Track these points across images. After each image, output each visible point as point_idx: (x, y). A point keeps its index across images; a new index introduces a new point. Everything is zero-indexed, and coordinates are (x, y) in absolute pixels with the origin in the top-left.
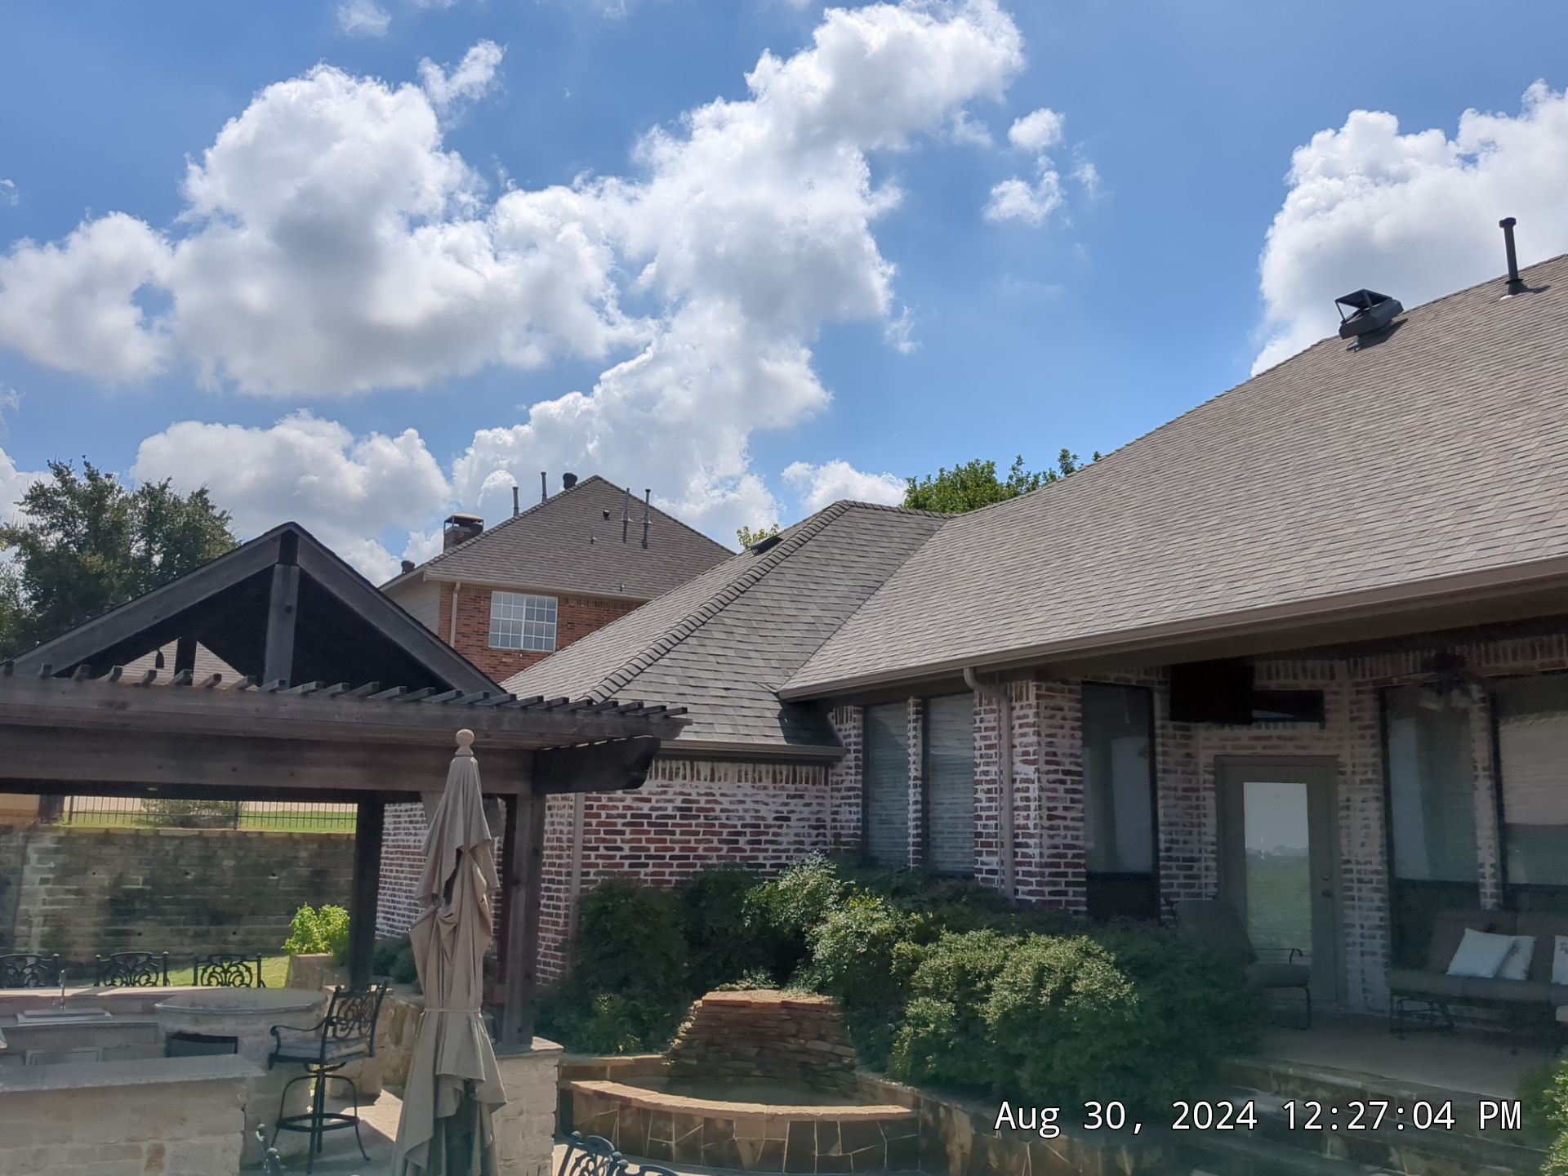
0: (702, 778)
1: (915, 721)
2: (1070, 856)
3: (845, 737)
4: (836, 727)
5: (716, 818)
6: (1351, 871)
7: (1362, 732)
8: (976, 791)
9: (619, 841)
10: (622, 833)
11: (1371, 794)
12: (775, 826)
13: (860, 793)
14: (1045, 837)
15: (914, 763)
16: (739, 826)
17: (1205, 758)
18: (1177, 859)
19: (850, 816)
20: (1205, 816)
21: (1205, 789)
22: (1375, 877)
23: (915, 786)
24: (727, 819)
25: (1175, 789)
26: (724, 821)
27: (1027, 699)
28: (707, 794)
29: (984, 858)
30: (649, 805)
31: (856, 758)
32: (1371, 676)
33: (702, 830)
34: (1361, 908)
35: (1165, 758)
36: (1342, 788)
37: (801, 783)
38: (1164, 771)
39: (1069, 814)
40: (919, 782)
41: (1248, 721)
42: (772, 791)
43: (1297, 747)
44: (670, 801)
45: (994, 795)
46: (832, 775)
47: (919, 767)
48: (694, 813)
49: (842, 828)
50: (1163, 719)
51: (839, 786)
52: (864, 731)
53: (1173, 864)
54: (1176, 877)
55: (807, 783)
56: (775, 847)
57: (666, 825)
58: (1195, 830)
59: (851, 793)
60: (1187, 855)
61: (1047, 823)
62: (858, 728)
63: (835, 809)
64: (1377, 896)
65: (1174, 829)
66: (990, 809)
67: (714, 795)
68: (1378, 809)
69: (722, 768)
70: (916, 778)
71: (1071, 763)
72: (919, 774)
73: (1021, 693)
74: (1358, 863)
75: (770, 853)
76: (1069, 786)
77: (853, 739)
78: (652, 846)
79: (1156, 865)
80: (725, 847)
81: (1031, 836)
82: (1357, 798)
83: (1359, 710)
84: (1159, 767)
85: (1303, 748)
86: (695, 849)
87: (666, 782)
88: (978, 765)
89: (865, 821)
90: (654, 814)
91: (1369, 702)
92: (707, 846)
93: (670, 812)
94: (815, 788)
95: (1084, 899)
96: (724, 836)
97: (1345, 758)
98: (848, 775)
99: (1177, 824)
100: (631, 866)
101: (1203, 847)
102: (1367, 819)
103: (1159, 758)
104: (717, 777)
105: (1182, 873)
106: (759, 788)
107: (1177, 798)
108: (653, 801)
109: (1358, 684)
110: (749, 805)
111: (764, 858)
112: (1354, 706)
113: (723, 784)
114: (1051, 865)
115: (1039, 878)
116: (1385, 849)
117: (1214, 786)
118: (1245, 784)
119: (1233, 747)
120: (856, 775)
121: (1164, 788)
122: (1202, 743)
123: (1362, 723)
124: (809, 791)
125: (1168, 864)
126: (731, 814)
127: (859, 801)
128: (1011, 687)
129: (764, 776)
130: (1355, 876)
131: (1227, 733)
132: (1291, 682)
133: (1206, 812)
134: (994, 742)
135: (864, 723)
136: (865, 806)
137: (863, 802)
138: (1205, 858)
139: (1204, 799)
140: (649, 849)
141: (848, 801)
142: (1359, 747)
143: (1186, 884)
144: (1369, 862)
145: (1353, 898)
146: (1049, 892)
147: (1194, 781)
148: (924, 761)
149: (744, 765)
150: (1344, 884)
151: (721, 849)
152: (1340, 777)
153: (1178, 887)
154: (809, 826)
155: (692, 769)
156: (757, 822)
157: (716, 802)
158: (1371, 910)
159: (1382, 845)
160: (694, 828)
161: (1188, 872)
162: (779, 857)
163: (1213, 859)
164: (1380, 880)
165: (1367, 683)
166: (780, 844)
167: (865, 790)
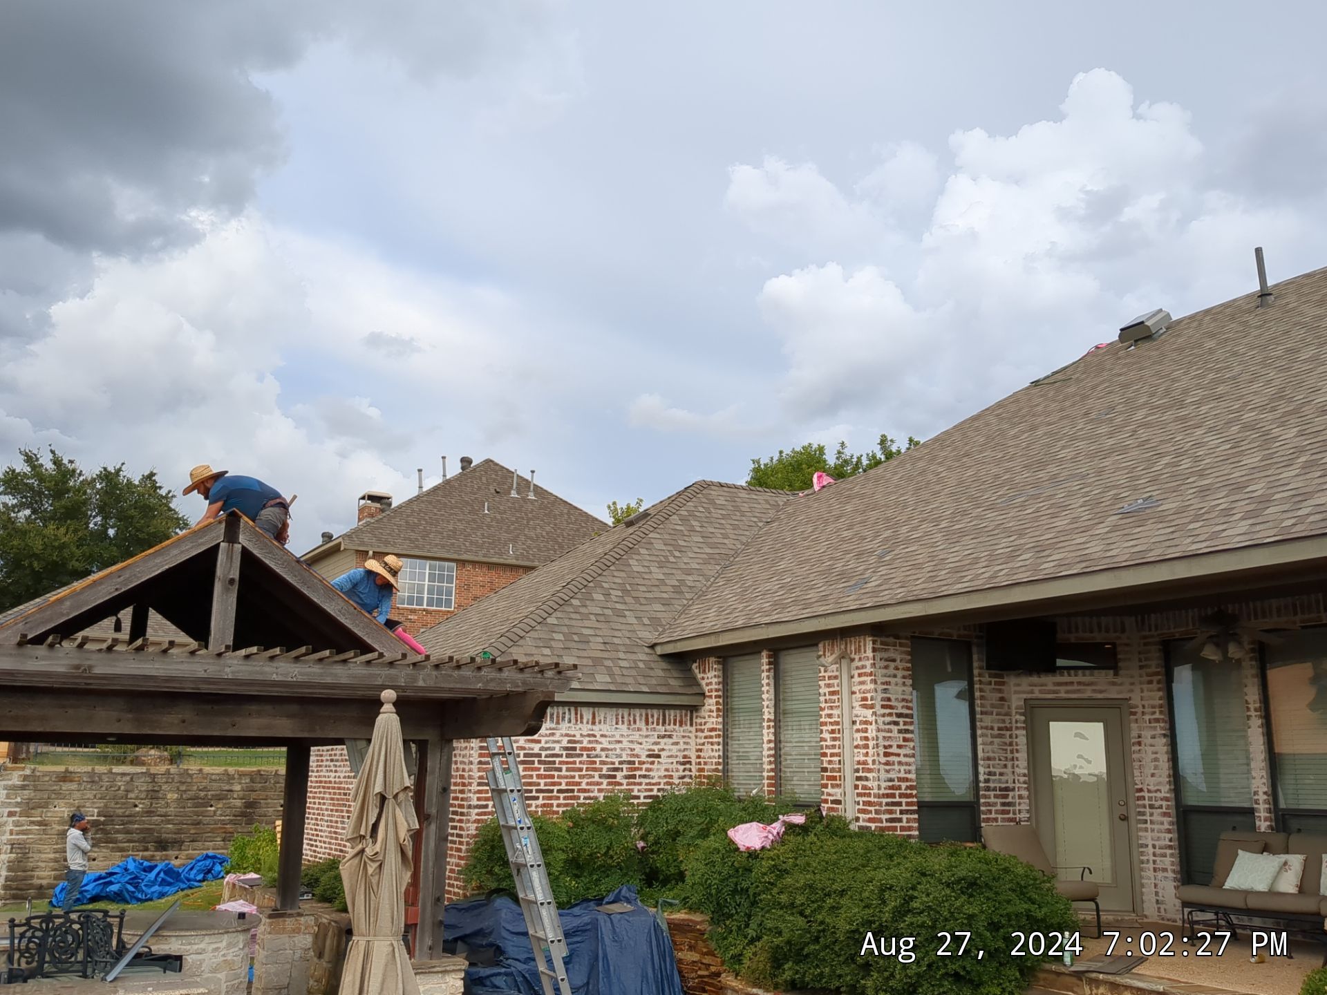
0: (585, 721)
1: (769, 670)
2: (903, 787)
3: (707, 684)
4: (699, 676)
5: (597, 756)
6: (1143, 798)
7: (1150, 678)
8: (822, 732)
11: (1159, 731)
12: (647, 762)
13: (721, 733)
14: (882, 772)
15: (767, 707)
16: (617, 763)
17: (1016, 701)
18: (995, 789)
19: (712, 753)
20: (1017, 751)
21: (1017, 728)
22: (1164, 803)
23: (769, 727)
24: (606, 757)
25: (992, 728)
26: (604, 759)
27: (865, 652)
28: (589, 735)
29: (829, 790)
30: (540, 745)
31: (717, 703)
32: (1156, 630)
33: (585, 767)
34: (1153, 830)
35: (983, 701)
36: (1134, 725)
37: (669, 725)
38: (982, 713)
39: (902, 751)
40: (772, 724)
41: (1052, 669)
42: (644, 733)
43: (1094, 691)
44: (558, 742)
45: (837, 735)
46: (697, 718)
47: (772, 710)
48: (578, 752)
49: (705, 763)
50: (981, 668)
51: (703, 727)
52: (723, 678)
53: (992, 793)
54: (994, 804)
55: (675, 724)
56: (647, 781)
57: (554, 762)
58: (1009, 764)
59: (713, 734)
60: (1003, 786)
61: (883, 760)
62: (718, 677)
63: (700, 747)
64: (1166, 820)
65: (991, 762)
66: (834, 747)
67: (595, 736)
68: (1167, 753)
69: (601, 713)
70: (769, 720)
71: (903, 707)
72: (772, 717)
73: (860, 646)
74: (1149, 791)
75: (643, 787)
76: (902, 727)
77: (714, 686)
78: (542, 781)
79: (977, 796)
80: (605, 781)
81: (870, 770)
82: (1147, 734)
83: (1146, 659)
84: (978, 709)
85: (1101, 692)
86: (579, 784)
87: (553, 726)
88: (822, 709)
89: (725, 757)
90: (544, 753)
91: (1155, 652)
92: (589, 780)
93: (557, 751)
94: (682, 729)
95: (916, 825)
96: (604, 772)
97: (1136, 700)
98: (710, 716)
99: (994, 759)
101: (1017, 778)
102: (1156, 753)
103: (978, 702)
104: (597, 721)
105: (999, 801)
106: (634, 730)
107: (992, 736)
108: (543, 742)
109: (1145, 637)
110: (626, 744)
111: (639, 791)
112: (1142, 656)
113: (602, 726)
114: (888, 796)
115: (877, 808)
116: (1172, 779)
117: (1024, 725)
118: (1051, 723)
119: (1041, 692)
120: (717, 718)
121: (982, 728)
122: (1013, 689)
123: (1149, 670)
124: (678, 731)
125: (987, 793)
126: (610, 752)
127: (721, 740)
128: (851, 641)
129: (638, 718)
130: (1147, 802)
131: (1035, 679)
132: (1088, 635)
133: (1018, 748)
134: (836, 689)
135: (723, 672)
136: (725, 744)
137: (724, 740)
138: (1018, 788)
139: (1016, 737)
140: (539, 784)
141: (711, 740)
142: (1148, 691)
143: (1003, 810)
144: (1159, 791)
145: (1146, 822)
146: (886, 820)
147: (1008, 721)
148: (776, 706)
149: (620, 710)
150: (1138, 810)
151: (602, 783)
152: (1132, 717)
153: (996, 813)
154: (677, 762)
155: (576, 714)
156: (632, 759)
157: (597, 742)
158: (1161, 832)
159: (1169, 776)
160: (578, 765)
161: (1004, 800)
162: (651, 790)
163: (1025, 788)
164: (1168, 805)
165: (1152, 636)
166: (652, 778)
167: (725, 730)
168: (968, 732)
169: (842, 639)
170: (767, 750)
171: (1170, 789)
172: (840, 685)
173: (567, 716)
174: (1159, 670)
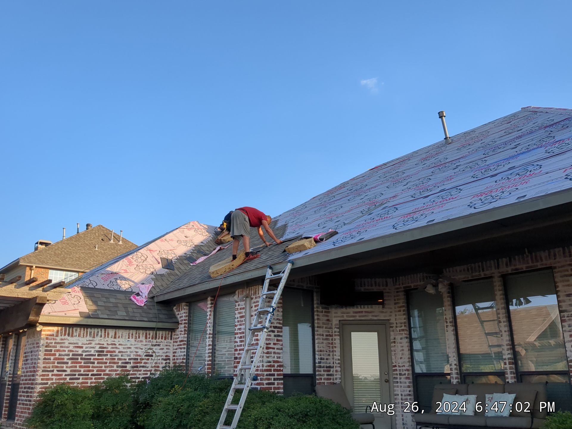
0: (110, 336)
1: (211, 307)
2: (276, 366)
3: (180, 317)
4: (177, 313)
5: (116, 356)
6: (396, 370)
7: (399, 309)
8: (235, 338)
9: (65, 367)
10: (67, 363)
11: (404, 336)
12: (145, 359)
13: (186, 343)
14: (265, 357)
15: (209, 327)
16: (127, 359)
17: (335, 321)
18: (323, 367)
19: (181, 353)
20: (335, 347)
21: (335, 335)
22: (407, 372)
23: (209, 338)
24: (122, 356)
25: (323, 335)
26: (120, 357)
27: (258, 294)
28: (112, 344)
30: (82, 349)
31: (185, 327)
32: (403, 285)
33: (108, 361)
34: (401, 387)
35: (318, 321)
36: (392, 333)
37: (159, 339)
38: (318, 327)
39: (276, 347)
40: (211, 336)
42: (144, 343)
43: (373, 316)
44: (93, 348)
45: (243, 339)
46: (174, 335)
47: (212, 329)
48: (105, 353)
49: (177, 359)
50: (318, 304)
51: (177, 340)
52: (189, 314)
53: (322, 369)
54: (323, 375)
55: (162, 339)
56: (145, 369)
57: (90, 359)
58: (331, 354)
59: (182, 343)
60: (328, 365)
61: (266, 351)
62: (186, 313)
63: (175, 351)
64: (407, 381)
65: (322, 353)
66: (241, 345)
67: (115, 345)
68: (407, 346)
69: (120, 332)
70: (210, 334)
71: (277, 323)
72: (211, 332)
73: (256, 291)
74: (399, 366)
75: (142, 372)
76: (276, 333)
77: (184, 318)
78: (82, 369)
79: (314, 370)
80: (120, 369)
82: (398, 337)
83: (398, 299)
84: (316, 325)
85: (376, 316)
86: (104, 371)
87: (91, 339)
88: (236, 326)
89: (188, 355)
90: (84, 354)
91: (402, 296)
92: (111, 369)
93: (92, 353)
94: (166, 341)
95: (282, 386)
96: (120, 364)
97: (393, 320)
98: (181, 334)
99: (324, 351)
100: (70, 379)
101: (335, 361)
102: (403, 347)
103: (316, 321)
104: (117, 336)
105: (326, 373)
106: (138, 341)
107: (323, 339)
108: (84, 348)
109: (397, 288)
110: (133, 349)
111: (139, 374)
112: (396, 298)
113: (120, 339)
114: (267, 370)
115: (261, 377)
116: (410, 360)
117: (339, 334)
118: (352, 333)
119: (347, 316)
120: (184, 334)
121: (318, 335)
122: (334, 315)
123: (399, 305)
124: (163, 343)
125: (319, 369)
126: (124, 353)
127: (185, 346)
128: (252, 289)
129: (141, 336)
130: (398, 372)
131: (344, 310)
132: (370, 288)
133: (336, 345)
134: (244, 314)
135: (189, 311)
136: (188, 349)
137: (187, 347)
138: (336, 366)
139: (335, 340)
140: (80, 371)
141: (180, 347)
142: (399, 315)
143: (327, 378)
144: (404, 366)
145: (397, 382)
146: (266, 383)
147: (331, 332)
148: (214, 327)
149: (131, 330)
150: (394, 376)
151: (118, 370)
152: (391, 329)
153: (324, 380)
154: (162, 359)
155: (105, 332)
156: (136, 357)
157: (116, 348)
158: (405, 387)
159: (409, 358)
160: (104, 361)
161: (328, 373)
162: (147, 374)
163: (339, 366)
164: (409, 373)
165: (401, 288)
166: (148, 368)
167: (188, 341)
168: (311, 337)
169: (247, 287)
170: (208, 350)
171: (409, 365)
172: (245, 312)
173: (100, 334)
174: (404, 304)
